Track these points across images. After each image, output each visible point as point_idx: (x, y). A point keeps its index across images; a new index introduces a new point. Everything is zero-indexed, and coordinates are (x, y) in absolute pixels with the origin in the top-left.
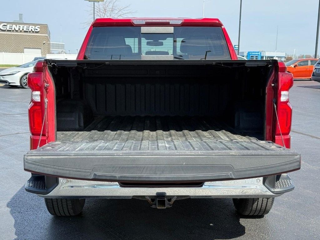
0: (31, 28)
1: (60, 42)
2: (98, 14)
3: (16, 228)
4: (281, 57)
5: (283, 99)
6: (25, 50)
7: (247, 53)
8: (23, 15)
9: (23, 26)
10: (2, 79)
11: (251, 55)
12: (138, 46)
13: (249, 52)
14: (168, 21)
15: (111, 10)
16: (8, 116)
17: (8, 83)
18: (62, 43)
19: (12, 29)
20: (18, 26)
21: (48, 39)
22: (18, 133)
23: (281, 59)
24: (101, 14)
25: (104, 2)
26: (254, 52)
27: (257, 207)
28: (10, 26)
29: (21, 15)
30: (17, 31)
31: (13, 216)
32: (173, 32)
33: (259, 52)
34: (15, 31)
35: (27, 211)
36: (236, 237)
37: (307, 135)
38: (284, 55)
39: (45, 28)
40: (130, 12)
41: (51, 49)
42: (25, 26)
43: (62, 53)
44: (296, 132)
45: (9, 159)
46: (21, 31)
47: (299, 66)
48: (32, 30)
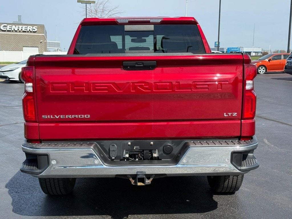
0: (29, 28)
1: (56, 41)
2: (90, 15)
3: (13, 206)
4: (258, 52)
5: (248, 87)
6: (24, 48)
7: (227, 49)
8: (22, 17)
9: (22, 26)
10: (3, 75)
11: (230, 51)
12: (122, 43)
13: (228, 48)
14: (148, 20)
15: (101, 11)
16: (8, 108)
17: (8, 79)
18: (57, 41)
19: (11, 29)
20: (17, 26)
21: (44, 38)
22: (17, 123)
23: (258, 54)
24: (93, 14)
25: (95, 4)
26: (233, 48)
27: (228, 184)
28: (10, 27)
29: (20, 17)
30: (16, 31)
31: (11, 196)
32: (153, 30)
33: (237, 48)
34: (14, 31)
35: (23, 191)
36: (209, 211)
37: (278, 122)
38: (261, 51)
39: (42, 27)
40: (119, 13)
41: (47, 48)
42: (24, 27)
43: (58, 51)
44: (268, 119)
45: (8, 146)
46: (20, 31)
47: (272, 60)
48: (30, 30)
